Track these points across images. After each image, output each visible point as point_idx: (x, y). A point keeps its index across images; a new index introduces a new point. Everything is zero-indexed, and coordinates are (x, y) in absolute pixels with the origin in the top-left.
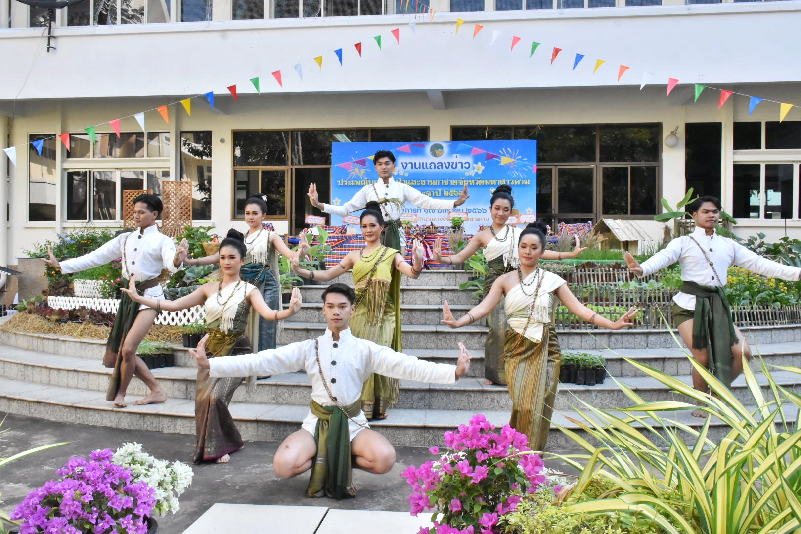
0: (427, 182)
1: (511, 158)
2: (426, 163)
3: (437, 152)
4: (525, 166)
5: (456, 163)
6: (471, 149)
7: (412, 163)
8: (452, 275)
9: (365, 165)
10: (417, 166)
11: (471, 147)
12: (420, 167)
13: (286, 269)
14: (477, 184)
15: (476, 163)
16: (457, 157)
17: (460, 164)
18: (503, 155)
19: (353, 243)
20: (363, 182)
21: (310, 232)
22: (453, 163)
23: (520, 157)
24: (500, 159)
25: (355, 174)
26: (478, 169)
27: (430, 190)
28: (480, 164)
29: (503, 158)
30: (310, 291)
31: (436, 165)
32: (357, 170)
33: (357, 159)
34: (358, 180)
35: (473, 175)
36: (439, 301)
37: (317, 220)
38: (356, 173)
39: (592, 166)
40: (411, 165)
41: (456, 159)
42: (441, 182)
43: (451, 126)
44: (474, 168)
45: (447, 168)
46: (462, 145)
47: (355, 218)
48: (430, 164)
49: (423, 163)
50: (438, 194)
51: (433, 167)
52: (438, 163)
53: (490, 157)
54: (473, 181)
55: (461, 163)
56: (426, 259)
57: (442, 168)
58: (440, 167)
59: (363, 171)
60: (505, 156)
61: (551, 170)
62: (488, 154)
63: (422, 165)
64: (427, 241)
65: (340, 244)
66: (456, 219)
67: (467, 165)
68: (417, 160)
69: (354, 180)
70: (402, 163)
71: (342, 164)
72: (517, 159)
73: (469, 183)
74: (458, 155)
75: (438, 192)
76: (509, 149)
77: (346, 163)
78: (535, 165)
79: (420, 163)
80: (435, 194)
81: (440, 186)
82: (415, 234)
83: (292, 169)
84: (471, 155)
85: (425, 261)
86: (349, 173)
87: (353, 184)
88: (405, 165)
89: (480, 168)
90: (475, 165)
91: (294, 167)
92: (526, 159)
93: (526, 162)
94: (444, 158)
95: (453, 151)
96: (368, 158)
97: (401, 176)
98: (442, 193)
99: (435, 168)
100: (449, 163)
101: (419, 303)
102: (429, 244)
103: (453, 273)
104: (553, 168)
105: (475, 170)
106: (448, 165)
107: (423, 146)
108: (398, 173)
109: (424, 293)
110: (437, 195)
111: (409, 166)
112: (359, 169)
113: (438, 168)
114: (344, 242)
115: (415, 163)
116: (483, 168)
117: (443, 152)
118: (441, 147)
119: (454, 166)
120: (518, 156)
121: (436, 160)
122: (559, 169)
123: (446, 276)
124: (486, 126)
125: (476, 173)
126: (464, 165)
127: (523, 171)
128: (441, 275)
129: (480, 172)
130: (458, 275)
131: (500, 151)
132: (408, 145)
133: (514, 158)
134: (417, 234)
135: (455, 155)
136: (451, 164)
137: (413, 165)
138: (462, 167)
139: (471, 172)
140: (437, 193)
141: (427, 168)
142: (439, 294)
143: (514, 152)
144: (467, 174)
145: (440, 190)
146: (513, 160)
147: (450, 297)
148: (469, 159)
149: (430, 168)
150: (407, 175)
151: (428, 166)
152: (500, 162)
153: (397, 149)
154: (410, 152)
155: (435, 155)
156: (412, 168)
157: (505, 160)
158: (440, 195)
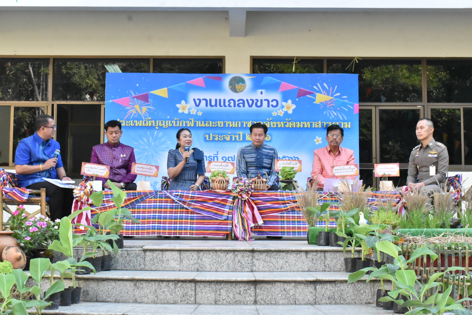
0: (225, 124)
1: (328, 95)
2: (224, 100)
3: (238, 87)
4: (345, 105)
5: (261, 100)
6: (280, 83)
7: (206, 100)
8: (319, 254)
9: (148, 102)
10: (213, 103)
11: (280, 81)
12: (216, 105)
13: (67, 249)
14: (287, 126)
15: (285, 100)
16: (262, 93)
17: (266, 102)
18: (317, 92)
19: (150, 202)
20: (145, 122)
21: (89, 188)
22: (257, 100)
23: (339, 94)
24: (315, 96)
25: (134, 112)
26: (288, 108)
27: (230, 133)
28: (290, 101)
29: (318, 95)
30: (105, 282)
31: (237, 103)
32: (137, 107)
33: (138, 94)
34: (138, 120)
35: (282, 115)
36: (311, 300)
37: (98, 170)
38: (137, 111)
39: (419, 107)
40: (204, 101)
41: (260, 95)
42: (242, 124)
43: (251, 57)
44: (283, 107)
45: (250, 106)
46: (269, 78)
47: (148, 167)
48: (229, 101)
49: (220, 100)
50: (239, 138)
51: (232, 104)
52: (238, 101)
53: (302, 94)
54: (282, 123)
55: (268, 101)
56: (253, 225)
57: (244, 106)
58: (241, 105)
59: (144, 109)
60: (321, 93)
61: (371, 110)
62: (300, 90)
63: (218, 102)
64: (253, 200)
65: (132, 204)
66: (288, 170)
67: (274, 103)
68: (213, 96)
69: (134, 119)
70: (194, 100)
71: (118, 100)
72: (334, 97)
73: (277, 125)
74: (263, 91)
75: (239, 135)
76: (325, 84)
77: (123, 98)
78: (357, 104)
79: (216, 100)
80: (235, 138)
81: (242, 128)
82: (238, 190)
83: (53, 105)
84: (280, 91)
85: (251, 228)
86: (127, 110)
87: (132, 125)
88: (198, 102)
89: (290, 107)
90: (284, 104)
91: (56, 103)
92: (346, 97)
93: (346, 101)
94: (246, 95)
95: (257, 86)
96: (151, 92)
97: (192, 116)
98: (244, 136)
99: (235, 106)
100: (253, 100)
101: (281, 302)
102: (256, 204)
103: (321, 251)
104: (373, 108)
105: (285, 109)
106: (250, 102)
107: (220, 79)
108: (190, 112)
109: (288, 287)
110: (237, 139)
111: (203, 103)
112: (140, 106)
113: (238, 105)
114: (137, 202)
115: (210, 100)
116: (294, 106)
117: (245, 87)
118: (242, 81)
119: (259, 104)
120: (336, 92)
121: (236, 97)
122: (380, 110)
123: (310, 255)
124: (294, 57)
125: (286, 113)
126: (271, 103)
127: (341, 111)
128: (303, 254)
129: (290, 112)
130: (328, 255)
131: (315, 87)
132: (201, 78)
133: (332, 96)
134: (241, 190)
135: (260, 91)
136: (255, 101)
137: (208, 102)
138: (268, 106)
139: (281, 113)
140: (237, 136)
141: (225, 106)
142: (311, 288)
143: (331, 88)
144: (274, 114)
145: (241, 133)
146: (330, 98)
147: (328, 293)
148: (277, 96)
149: (229, 106)
150: (200, 114)
151: (227, 104)
152: (314, 100)
153: (187, 82)
154: (204, 86)
155: (234, 90)
156: (207, 106)
157: (320, 98)
158: (241, 139)
